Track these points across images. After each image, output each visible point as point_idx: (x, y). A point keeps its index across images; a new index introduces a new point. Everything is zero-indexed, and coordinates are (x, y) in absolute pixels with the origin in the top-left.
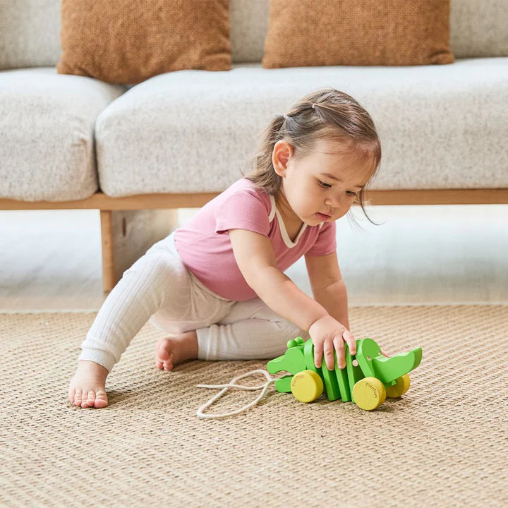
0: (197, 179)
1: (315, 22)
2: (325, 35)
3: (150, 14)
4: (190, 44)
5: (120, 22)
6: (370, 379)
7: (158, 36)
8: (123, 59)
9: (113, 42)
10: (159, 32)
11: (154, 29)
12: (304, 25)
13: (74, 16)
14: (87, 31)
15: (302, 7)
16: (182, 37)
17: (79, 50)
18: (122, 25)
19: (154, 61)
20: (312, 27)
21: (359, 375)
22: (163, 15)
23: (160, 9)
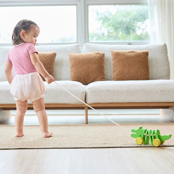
0: (107, 100)
1: (124, 72)
2: (126, 75)
3: (90, 71)
4: (98, 77)
5: (84, 72)
6: (157, 139)
7: (92, 75)
8: (84, 79)
9: (83, 76)
10: (92, 74)
11: (91, 73)
12: (121, 73)
13: (74, 71)
14: (77, 74)
15: (121, 70)
16: (96, 75)
17: (76, 77)
18: (84, 73)
19: (91, 80)
20: (123, 73)
21: (155, 138)
22: (93, 71)
23: (92, 70)
